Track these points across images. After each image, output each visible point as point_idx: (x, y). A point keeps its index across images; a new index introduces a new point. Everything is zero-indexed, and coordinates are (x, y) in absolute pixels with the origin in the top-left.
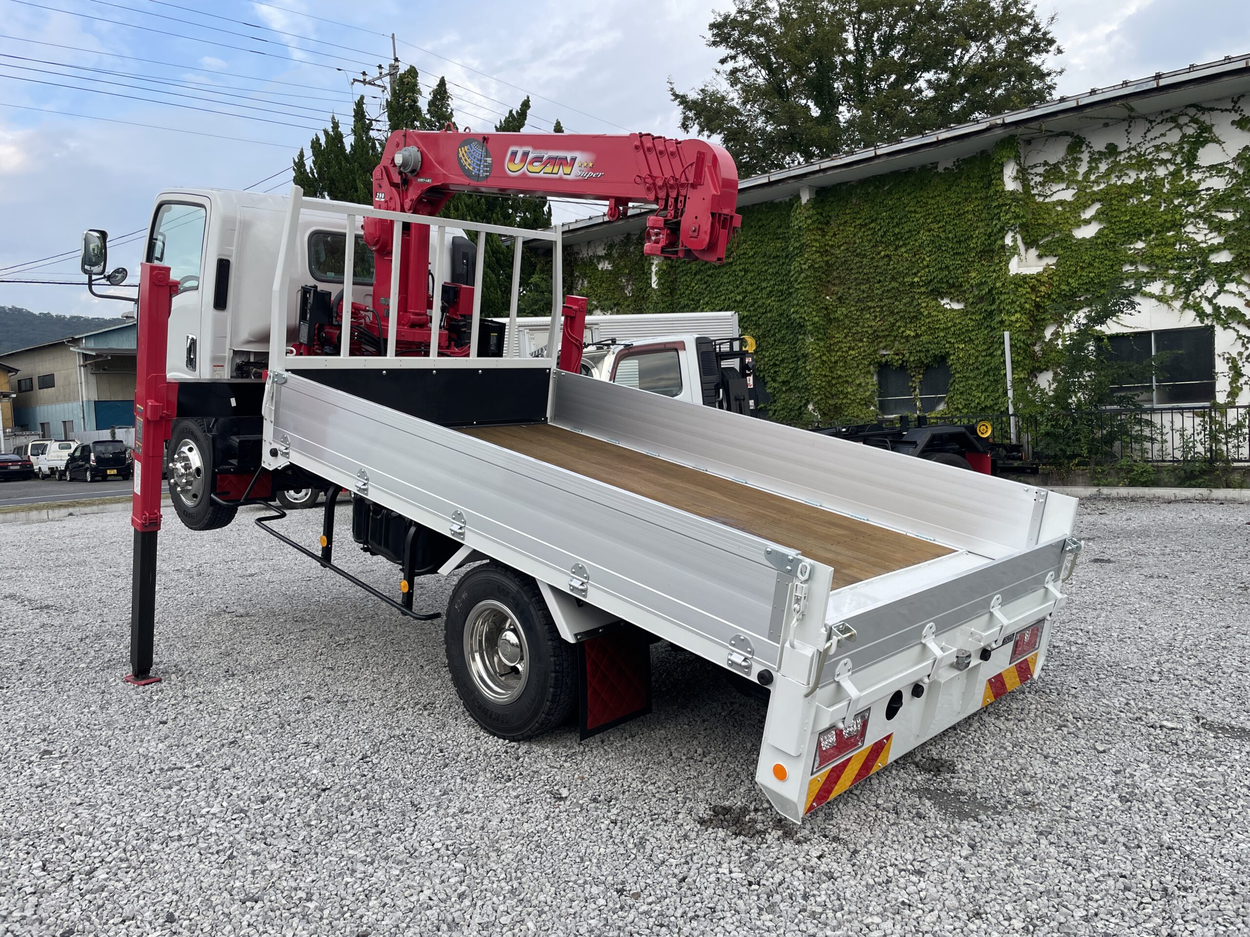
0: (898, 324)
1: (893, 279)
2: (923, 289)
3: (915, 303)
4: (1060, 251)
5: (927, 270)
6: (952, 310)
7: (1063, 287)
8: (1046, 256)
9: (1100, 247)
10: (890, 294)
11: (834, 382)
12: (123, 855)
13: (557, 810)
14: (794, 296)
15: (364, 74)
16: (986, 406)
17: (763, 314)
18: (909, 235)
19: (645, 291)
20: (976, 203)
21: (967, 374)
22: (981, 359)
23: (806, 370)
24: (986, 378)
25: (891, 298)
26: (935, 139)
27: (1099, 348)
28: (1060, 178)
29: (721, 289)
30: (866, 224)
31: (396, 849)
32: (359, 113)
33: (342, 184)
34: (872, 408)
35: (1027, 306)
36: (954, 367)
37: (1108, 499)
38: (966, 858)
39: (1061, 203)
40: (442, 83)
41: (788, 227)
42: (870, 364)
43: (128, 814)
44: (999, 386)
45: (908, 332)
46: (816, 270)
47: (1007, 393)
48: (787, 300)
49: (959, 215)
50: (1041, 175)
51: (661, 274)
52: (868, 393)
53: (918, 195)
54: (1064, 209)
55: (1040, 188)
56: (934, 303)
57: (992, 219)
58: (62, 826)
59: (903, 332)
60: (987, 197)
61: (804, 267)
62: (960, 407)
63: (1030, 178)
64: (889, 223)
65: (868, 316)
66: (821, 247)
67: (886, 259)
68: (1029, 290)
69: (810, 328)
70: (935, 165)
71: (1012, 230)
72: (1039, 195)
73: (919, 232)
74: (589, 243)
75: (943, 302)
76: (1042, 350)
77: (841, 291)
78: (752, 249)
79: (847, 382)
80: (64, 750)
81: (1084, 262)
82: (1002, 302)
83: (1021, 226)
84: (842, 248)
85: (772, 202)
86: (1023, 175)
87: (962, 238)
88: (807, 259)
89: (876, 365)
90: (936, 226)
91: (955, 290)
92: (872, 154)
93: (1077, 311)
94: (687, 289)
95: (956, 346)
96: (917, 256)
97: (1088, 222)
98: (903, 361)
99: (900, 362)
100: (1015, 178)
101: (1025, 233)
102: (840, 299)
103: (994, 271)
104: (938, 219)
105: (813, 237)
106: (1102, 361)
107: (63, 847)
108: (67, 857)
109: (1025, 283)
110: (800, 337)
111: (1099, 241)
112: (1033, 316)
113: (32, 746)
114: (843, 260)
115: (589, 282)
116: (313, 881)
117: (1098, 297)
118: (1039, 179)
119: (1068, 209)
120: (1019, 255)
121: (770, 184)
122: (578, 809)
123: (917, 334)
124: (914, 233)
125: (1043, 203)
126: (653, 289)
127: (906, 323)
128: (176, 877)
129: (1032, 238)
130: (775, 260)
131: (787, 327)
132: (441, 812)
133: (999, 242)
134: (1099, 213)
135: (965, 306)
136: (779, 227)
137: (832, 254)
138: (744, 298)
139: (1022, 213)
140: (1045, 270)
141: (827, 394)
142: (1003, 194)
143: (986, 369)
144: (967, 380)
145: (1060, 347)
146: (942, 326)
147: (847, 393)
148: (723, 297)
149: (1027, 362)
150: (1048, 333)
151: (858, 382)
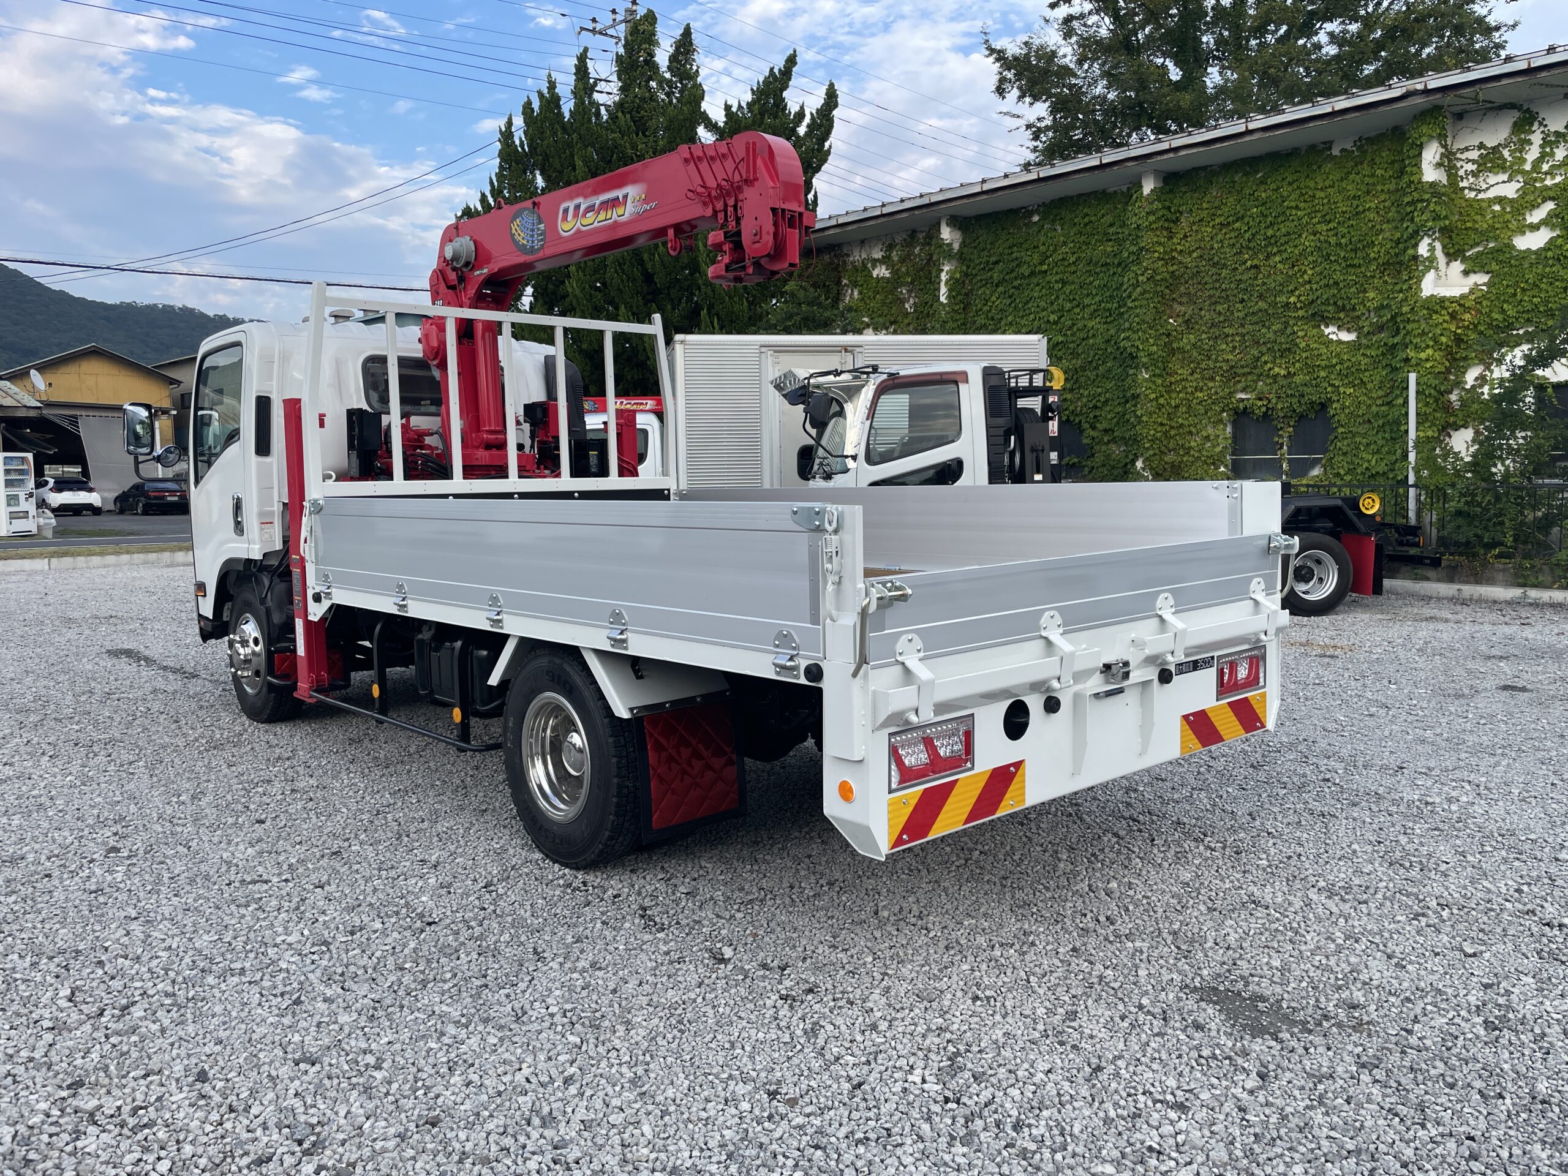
0: (1264, 358)
1: (1261, 296)
2: (1301, 313)
3: (1289, 331)
4: (1494, 266)
5: (1308, 287)
6: (1340, 342)
7: (1495, 316)
8: (1475, 272)
9: (1550, 262)
10: (1255, 319)
11: (1173, 433)
12: (170, 989)
13: (714, 976)
14: (1126, 316)
15: (594, 20)
16: (1378, 473)
17: (1083, 339)
18: (1286, 239)
19: (932, 305)
20: (1383, 197)
21: (1354, 429)
22: (1374, 409)
23: (1136, 416)
24: (1380, 436)
25: (1257, 323)
26: (1329, 110)
27: (1540, 400)
28: (1501, 167)
29: (1030, 305)
30: (1229, 223)
31: (502, 1009)
32: (582, 71)
33: (557, 161)
34: (1222, 469)
35: (1444, 339)
36: (1336, 418)
37: (1536, 605)
38: (1251, 1092)
39: (1500, 200)
40: (687, 32)
41: (1124, 225)
42: (1223, 411)
43: (188, 935)
44: (1397, 446)
45: (1277, 370)
46: (1156, 283)
47: (1407, 456)
48: (1116, 323)
49: (1357, 213)
50: (1474, 162)
51: (954, 285)
52: (1218, 449)
53: (1302, 185)
54: (1504, 209)
55: (1472, 180)
56: (1315, 331)
57: (1403, 220)
58: (106, 945)
59: (1270, 369)
60: (1397, 190)
61: (1140, 278)
62: (1342, 472)
63: (1459, 165)
64: (1260, 222)
65: (1224, 346)
66: (1165, 252)
67: (1253, 271)
68: (1447, 318)
69: (1144, 360)
70: (1329, 145)
71: (1429, 236)
72: (1470, 189)
73: (1300, 236)
74: (863, 242)
75: (1327, 331)
76: (1461, 399)
77: (1190, 312)
78: (1074, 253)
79: (1190, 433)
80: (135, 847)
81: (1527, 282)
82: (1408, 333)
83: (1441, 230)
84: (1195, 255)
85: (1104, 192)
86: (1450, 161)
87: (1360, 245)
88: (1147, 269)
89: (1231, 413)
90: (1325, 228)
91: (1345, 315)
92: (1242, 128)
93: (1513, 348)
94: (985, 305)
95: (1342, 390)
96: (1296, 268)
97: (1534, 228)
98: (1268, 409)
99: (1264, 409)
100: (1439, 165)
101: (1447, 240)
102: (1187, 322)
103: (1401, 291)
104: (1327, 217)
105: (1155, 239)
106: (1543, 419)
107: (100, 972)
108: (103, 986)
109: (1443, 308)
110: (1131, 372)
111: (1550, 254)
112: (1451, 353)
113: (99, 840)
114: (1195, 271)
115: (860, 293)
116: (389, 1043)
117: (1543, 330)
118: (1470, 167)
119: (1508, 209)
120: (1437, 269)
121: (1102, 167)
122: (741, 977)
123: (1289, 373)
124: (1293, 237)
125: (1474, 200)
126: (942, 303)
127: (1275, 358)
128: (224, 1023)
129: (1456, 247)
130: (1104, 269)
131: (1115, 358)
132: (568, 965)
133: (1410, 252)
134: (1551, 215)
135: (1358, 337)
136: (1111, 225)
137: (1180, 263)
138: (1060, 318)
139: (1444, 213)
140: (1471, 292)
141: (1163, 448)
142: (1420, 186)
143: (1381, 422)
144: (1354, 436)
145: (1486, 397)
146: (1323, 363)
147: (1189, 448)
148: (1032, 317)
149: (1438, 415)
150: (1471, 377)
151: (1204, 434)
